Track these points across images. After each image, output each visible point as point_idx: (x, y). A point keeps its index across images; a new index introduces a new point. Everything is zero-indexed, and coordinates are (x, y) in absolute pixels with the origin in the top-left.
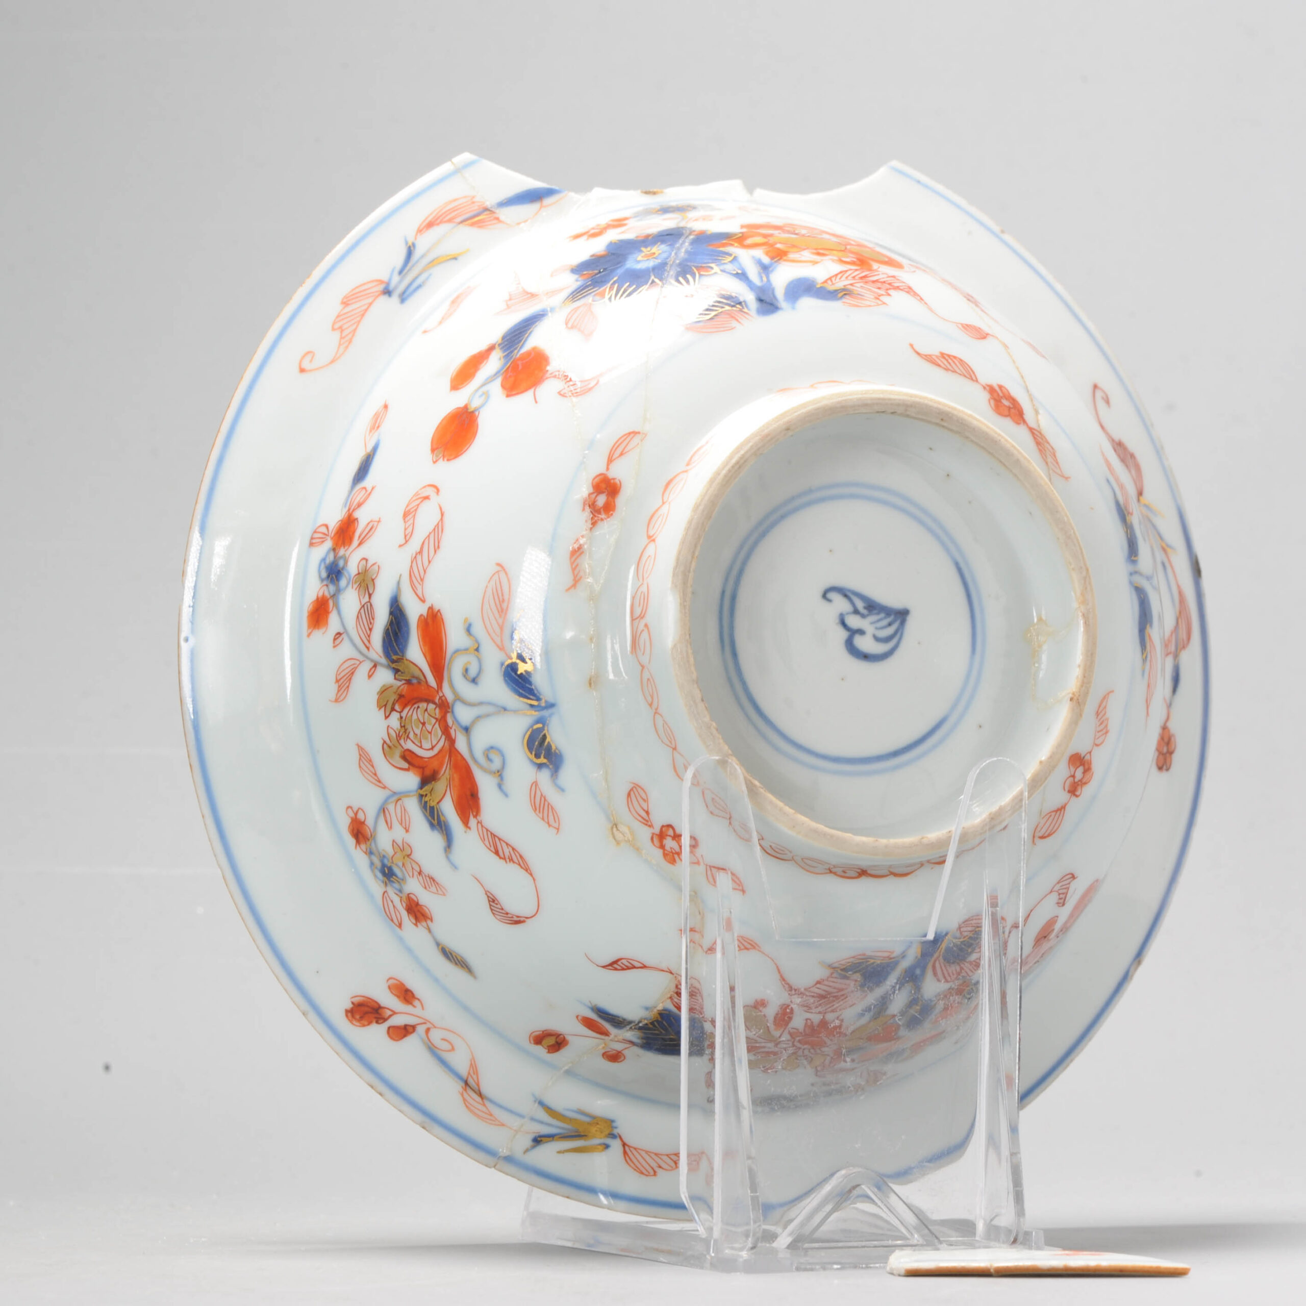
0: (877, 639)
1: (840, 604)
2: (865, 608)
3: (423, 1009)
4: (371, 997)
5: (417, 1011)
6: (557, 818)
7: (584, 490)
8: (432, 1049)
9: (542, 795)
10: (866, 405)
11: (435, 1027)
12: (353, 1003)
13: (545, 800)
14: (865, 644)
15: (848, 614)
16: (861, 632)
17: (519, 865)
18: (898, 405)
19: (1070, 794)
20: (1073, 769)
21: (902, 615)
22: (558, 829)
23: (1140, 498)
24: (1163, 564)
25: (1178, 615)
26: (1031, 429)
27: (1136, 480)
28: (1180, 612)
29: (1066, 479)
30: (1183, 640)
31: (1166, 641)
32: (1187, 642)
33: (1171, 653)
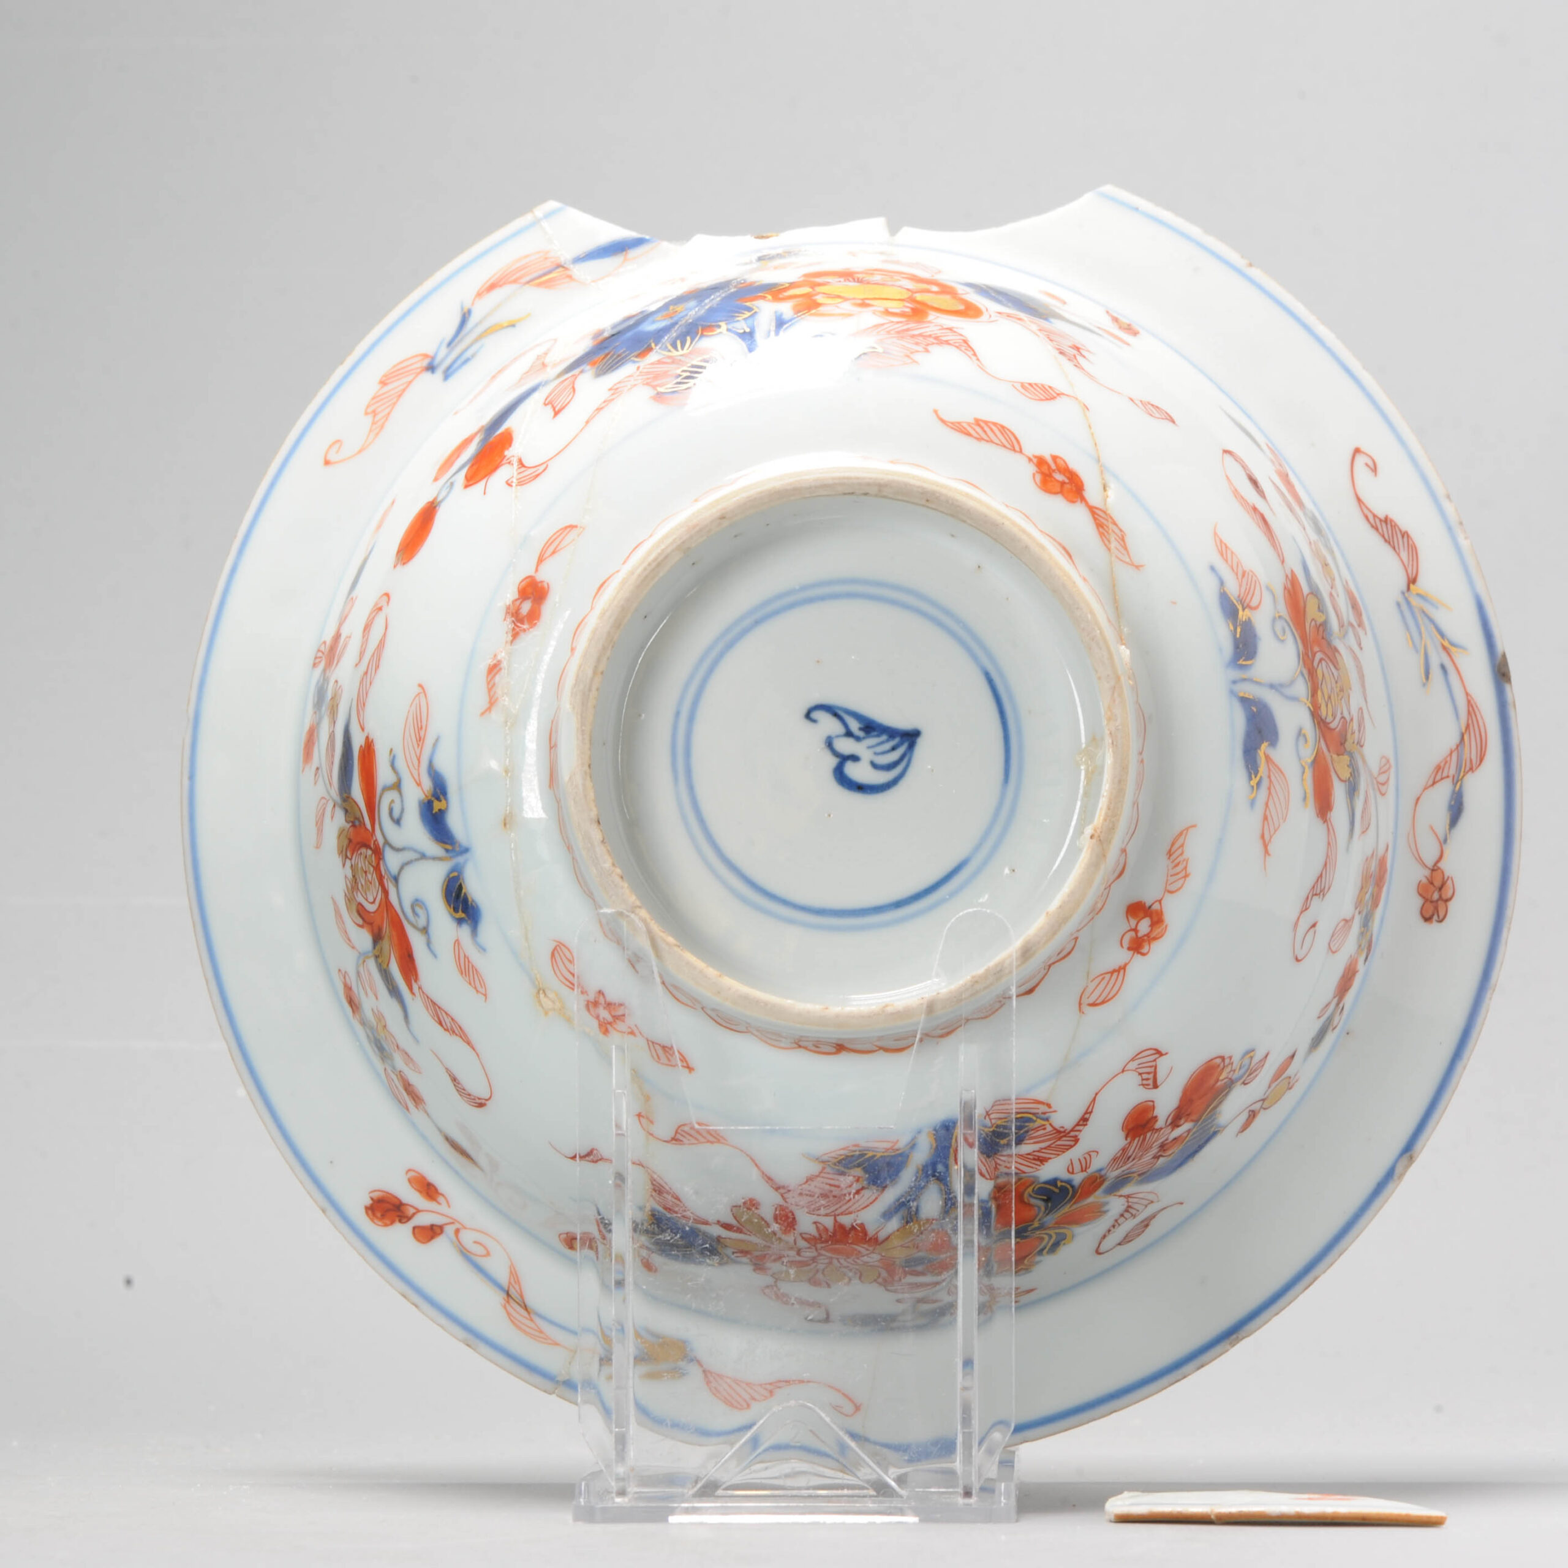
0: (874, 765)
1: (829, 725)
2: (861, 729)
3: (449, 1206)
4: (390, 1192)
5: (443, 1208)
6: (483, 984)
7: (510, 594)
8: (465, 1254)
9: (465, 956)
10: (825, 486)
11: (465, 1228)
12: (372, 1199)
13: (469, 961)
14: (859, 772)
15: (838, 736)
16: (855, 758)
17: (461, 1037)
18: (868, 484)
19: (1132, 952)
20: (1133, 922)
21: (910, 737)
22: (485, 995)
23: (1412, 586)
24: (1443, 667)
25: (1464, 731)
26: (1093, 510)
27: (1406, 564)
28: (1468, 727)
29: (1138, 567)
30: (1471, 761)
31: (1441, 762)
32: (1478, 763)
33: (1448, 777)
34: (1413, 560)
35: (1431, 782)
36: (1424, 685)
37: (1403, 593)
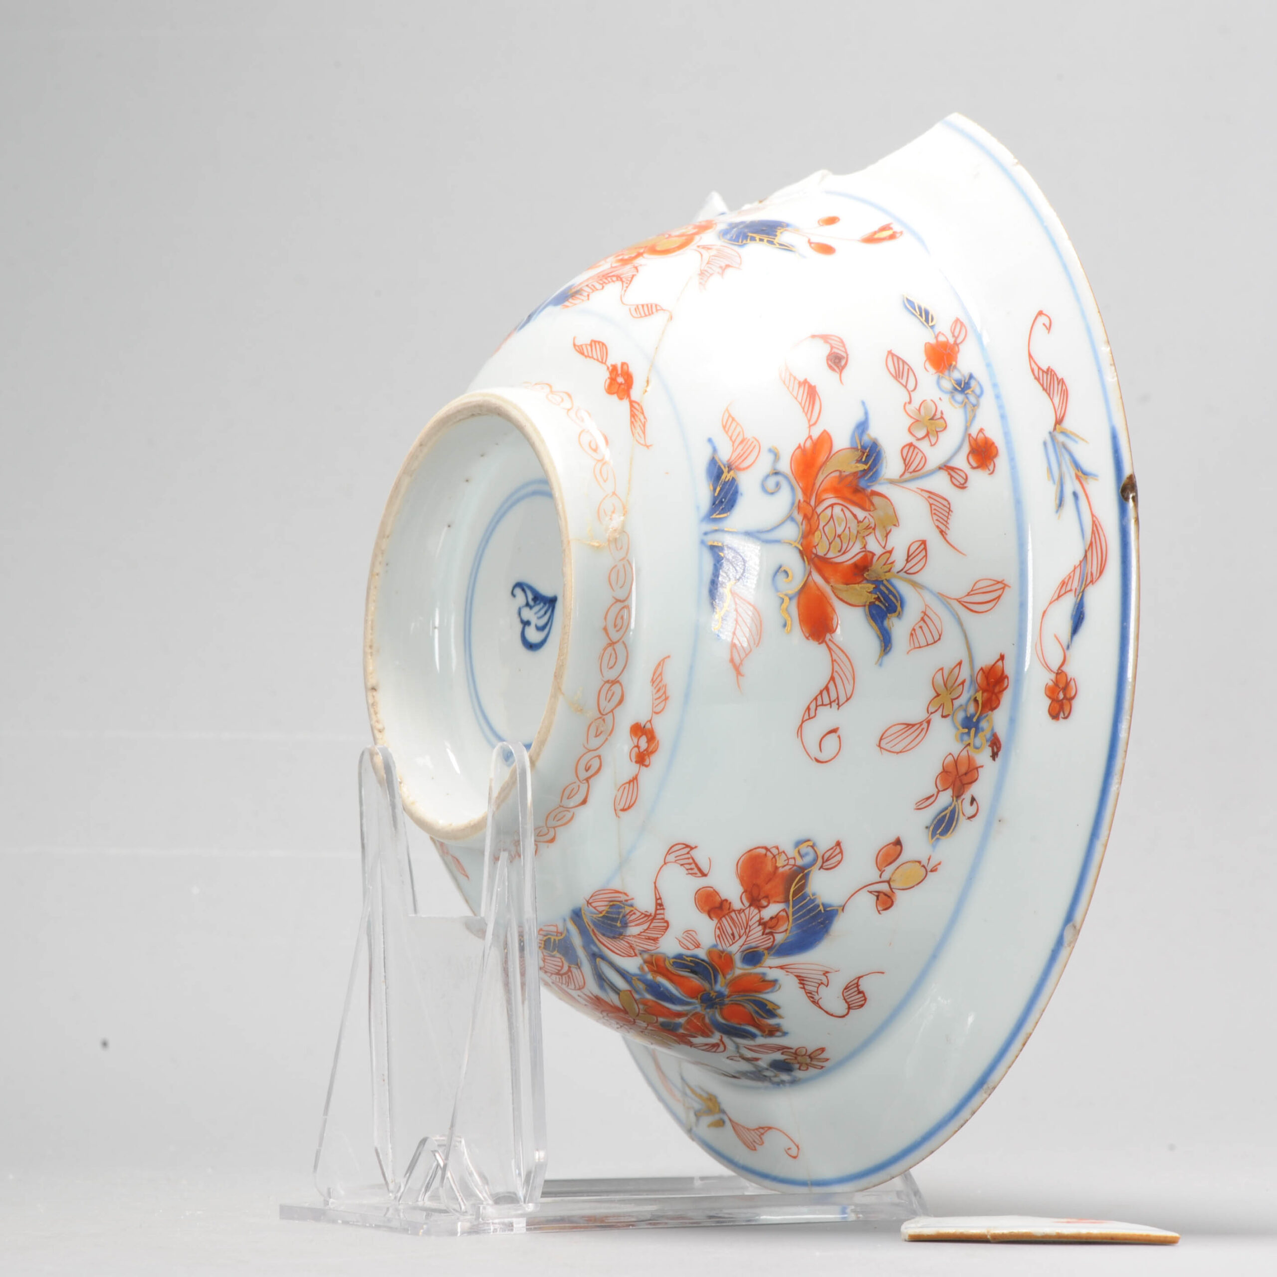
0: (538, 628)
1: (520, 598)
2: (533, 599)
16: (529, 623)
19: (638, 765)
20: (635, 740)
23: (1058, 426)
24: (1075, 495)
25: (1087, 548)
26: (632, 403)
27: (1057, 408)
28: (1091, 544)
29: (648, 447)
30: (1092, 574)
31: (1065, 578)
32: (1098, 575)
33: (1071, 590)
34: (1063, 403)
35: (1056, 597)
36: (1057, 511)
37: (1050, 433)
